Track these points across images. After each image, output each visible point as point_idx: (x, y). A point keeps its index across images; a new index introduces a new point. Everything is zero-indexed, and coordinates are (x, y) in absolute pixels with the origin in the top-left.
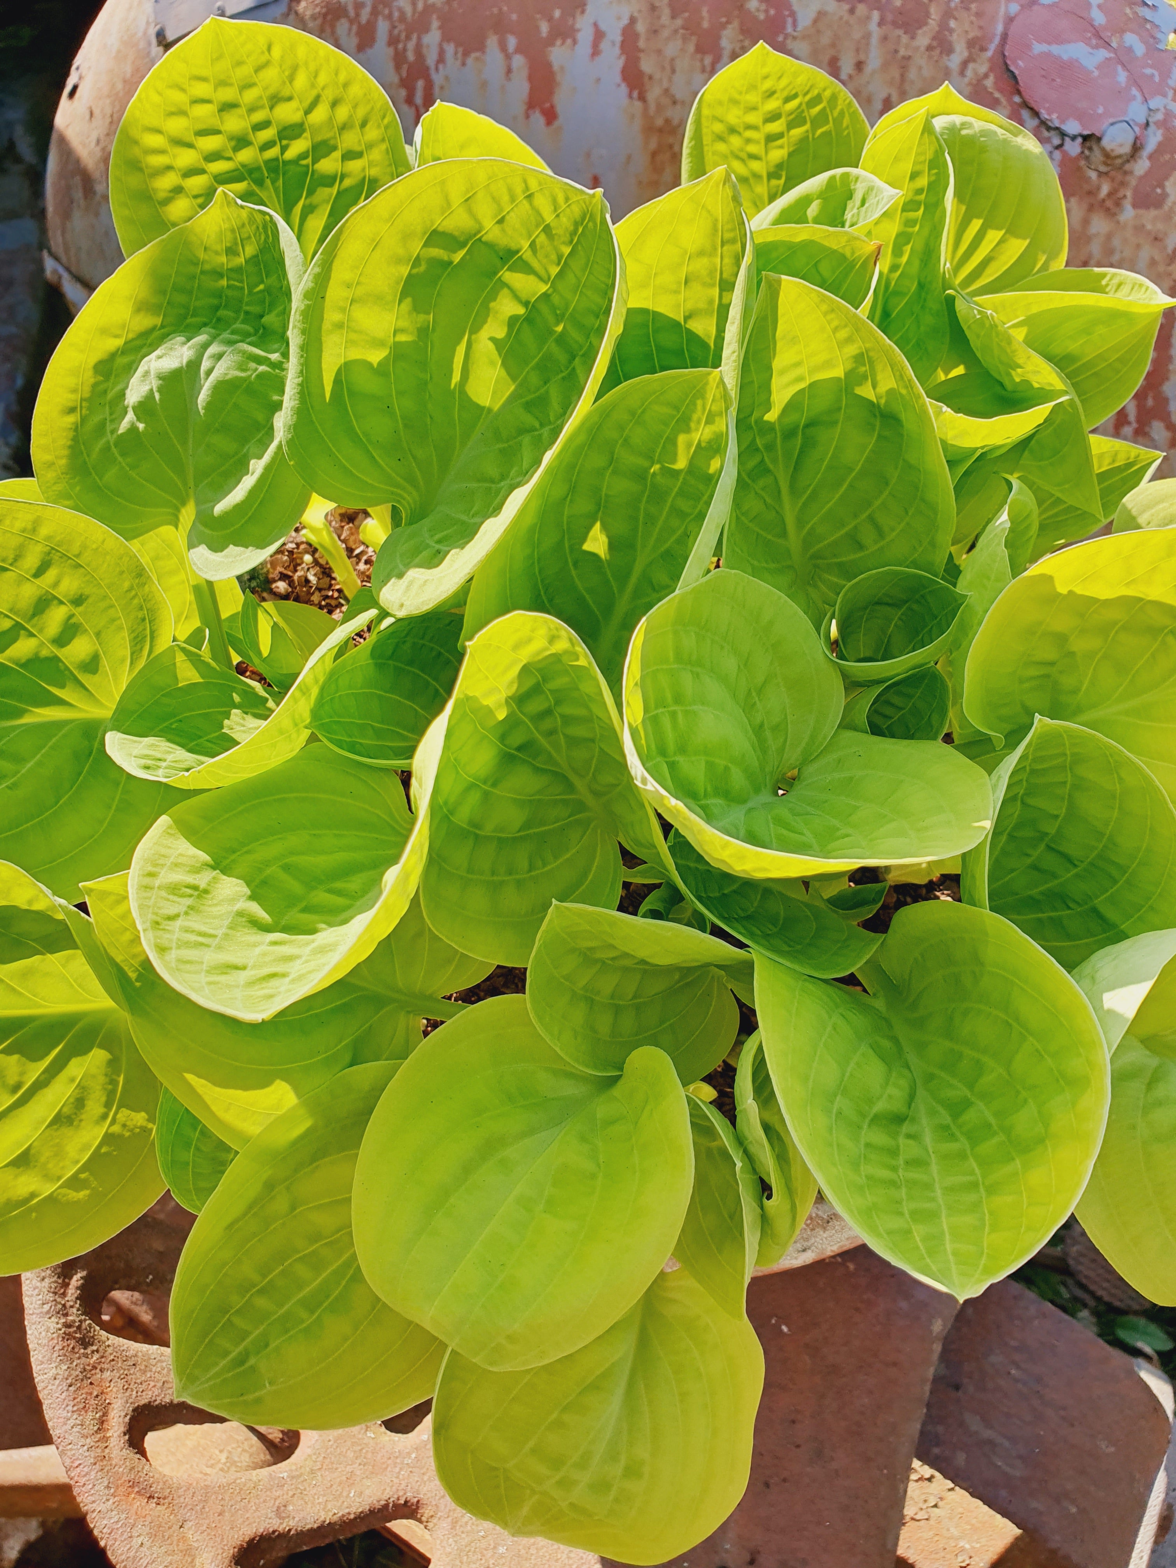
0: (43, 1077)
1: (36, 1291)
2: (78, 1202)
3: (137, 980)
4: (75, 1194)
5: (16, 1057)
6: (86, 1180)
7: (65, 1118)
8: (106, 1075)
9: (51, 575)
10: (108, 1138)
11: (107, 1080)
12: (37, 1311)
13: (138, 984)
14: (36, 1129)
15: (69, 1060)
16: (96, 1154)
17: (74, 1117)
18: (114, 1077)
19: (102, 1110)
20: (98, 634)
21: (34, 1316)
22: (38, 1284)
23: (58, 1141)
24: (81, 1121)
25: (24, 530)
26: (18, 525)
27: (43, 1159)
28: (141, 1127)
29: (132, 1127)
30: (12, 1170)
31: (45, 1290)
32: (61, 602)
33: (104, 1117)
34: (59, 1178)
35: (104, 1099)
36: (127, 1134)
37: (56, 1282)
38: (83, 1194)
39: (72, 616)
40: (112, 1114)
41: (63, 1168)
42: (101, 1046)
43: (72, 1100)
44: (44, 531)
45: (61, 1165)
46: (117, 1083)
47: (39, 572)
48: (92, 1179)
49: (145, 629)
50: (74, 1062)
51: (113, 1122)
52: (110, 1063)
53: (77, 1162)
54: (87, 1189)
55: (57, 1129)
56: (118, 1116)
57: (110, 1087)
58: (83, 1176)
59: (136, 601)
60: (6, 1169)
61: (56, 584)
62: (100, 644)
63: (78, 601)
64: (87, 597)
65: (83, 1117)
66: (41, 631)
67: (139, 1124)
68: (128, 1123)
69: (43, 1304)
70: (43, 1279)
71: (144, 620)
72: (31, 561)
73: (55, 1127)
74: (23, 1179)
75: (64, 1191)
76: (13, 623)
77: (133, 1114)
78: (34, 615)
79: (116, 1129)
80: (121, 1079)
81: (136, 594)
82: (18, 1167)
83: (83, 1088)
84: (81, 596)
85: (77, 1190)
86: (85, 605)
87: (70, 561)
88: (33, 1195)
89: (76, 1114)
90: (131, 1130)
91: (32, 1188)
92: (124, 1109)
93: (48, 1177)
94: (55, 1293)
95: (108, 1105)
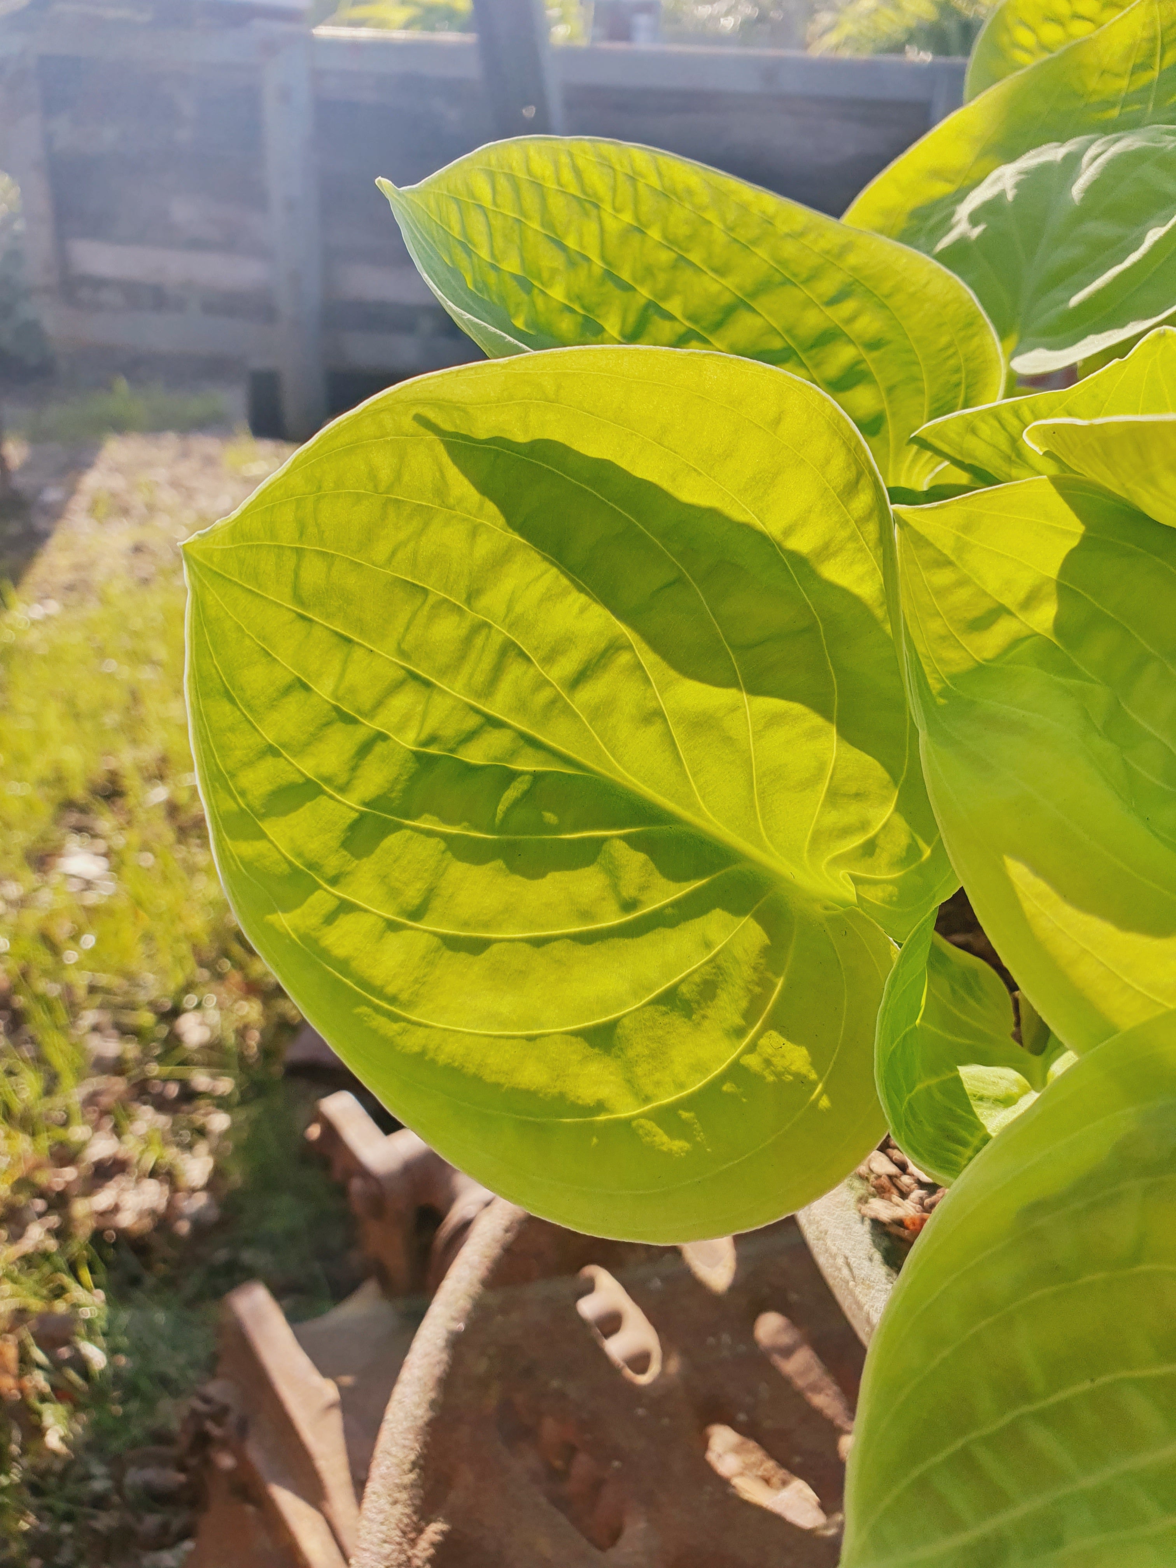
0: (669, 911)
1: (380, 1518)
2: (669, 1154)
3: (941, 694)
4: (666, 1139)
5: (641, 857)
6: (685, 1124)
7: (680, 1000)
8: (755, 969)
9: (848, 307)
10: (736, 1071)
11: (755, 977)
12: (375, 1549)
13: (941, 701)
14: (636, 995)
15: (711, 907)
16: (714, 1087)
17: (695, 1006)
18: (769, 975)
19: (738, 1021)
20: (890, 390)
21: (367, 1554)
22: (387, 1507)
23: (660, 1033)
24: (704, 1017)
25: (828, 252)
26: (823, 244)
27: (631, 1053)
28: (797, 1075)
29: (780, 1068)
30: (580, 1045)
31: (393, 1520)
32: (850, 341)
33: (739, 1033)
34: (647, 1099)
35: (744, 1004)
36: (771, 1078)
37: (408, 1516)
38: (678, 1145)
39: (859, 362)
40: (752, 1033)
41: (658, 1084)
42: (759, 918)
43: (697, 978)
44: (852, 259)
45: (657, 1076)
46: (773, 986)
47: (834, 301)
48: (697, 1126)
49: (956, 397)
50: (718, 915)
51: (752, 1048)
52: (765, 951)
53: (681, 1086)
54: (687, 1139)
55: (665, 1014)
56: (762, 1042)
57: (757, 990)
58: (685, 1115)
59: (952, 362)
60: (574, 1039)
61: (851, 320)
62: (890, 402)
63: (874, 345)
64: (889, 342)
65: (710, 1012)
66: (817, 366)
67: (794, 1068)
68: (775, 1060)
69: (385, 1542)
70: (395, 1502)
71: (958, 385)
72: (828, 286)
73: (664, 1008)
74: (594, 1068)
75: (650, 1125)
76: (785, 345)
77: (789, 1045)
78: (813, 346)
79: (753, 1061)
80: (780, 983)
81: (955, 353)
82: (592, 1045)
83: (719, 967)
84: (880, 340)
85: (671, 1134)
86: (883, 350)
87: (875, 299)
88: (600, 1107)
89: (698, 1003)
90: (779, 1075)
91: (604, 1092)
92: (774, 1033)
93: (631, 1084)
94: (404, 1533)
95: (750, 1016)
